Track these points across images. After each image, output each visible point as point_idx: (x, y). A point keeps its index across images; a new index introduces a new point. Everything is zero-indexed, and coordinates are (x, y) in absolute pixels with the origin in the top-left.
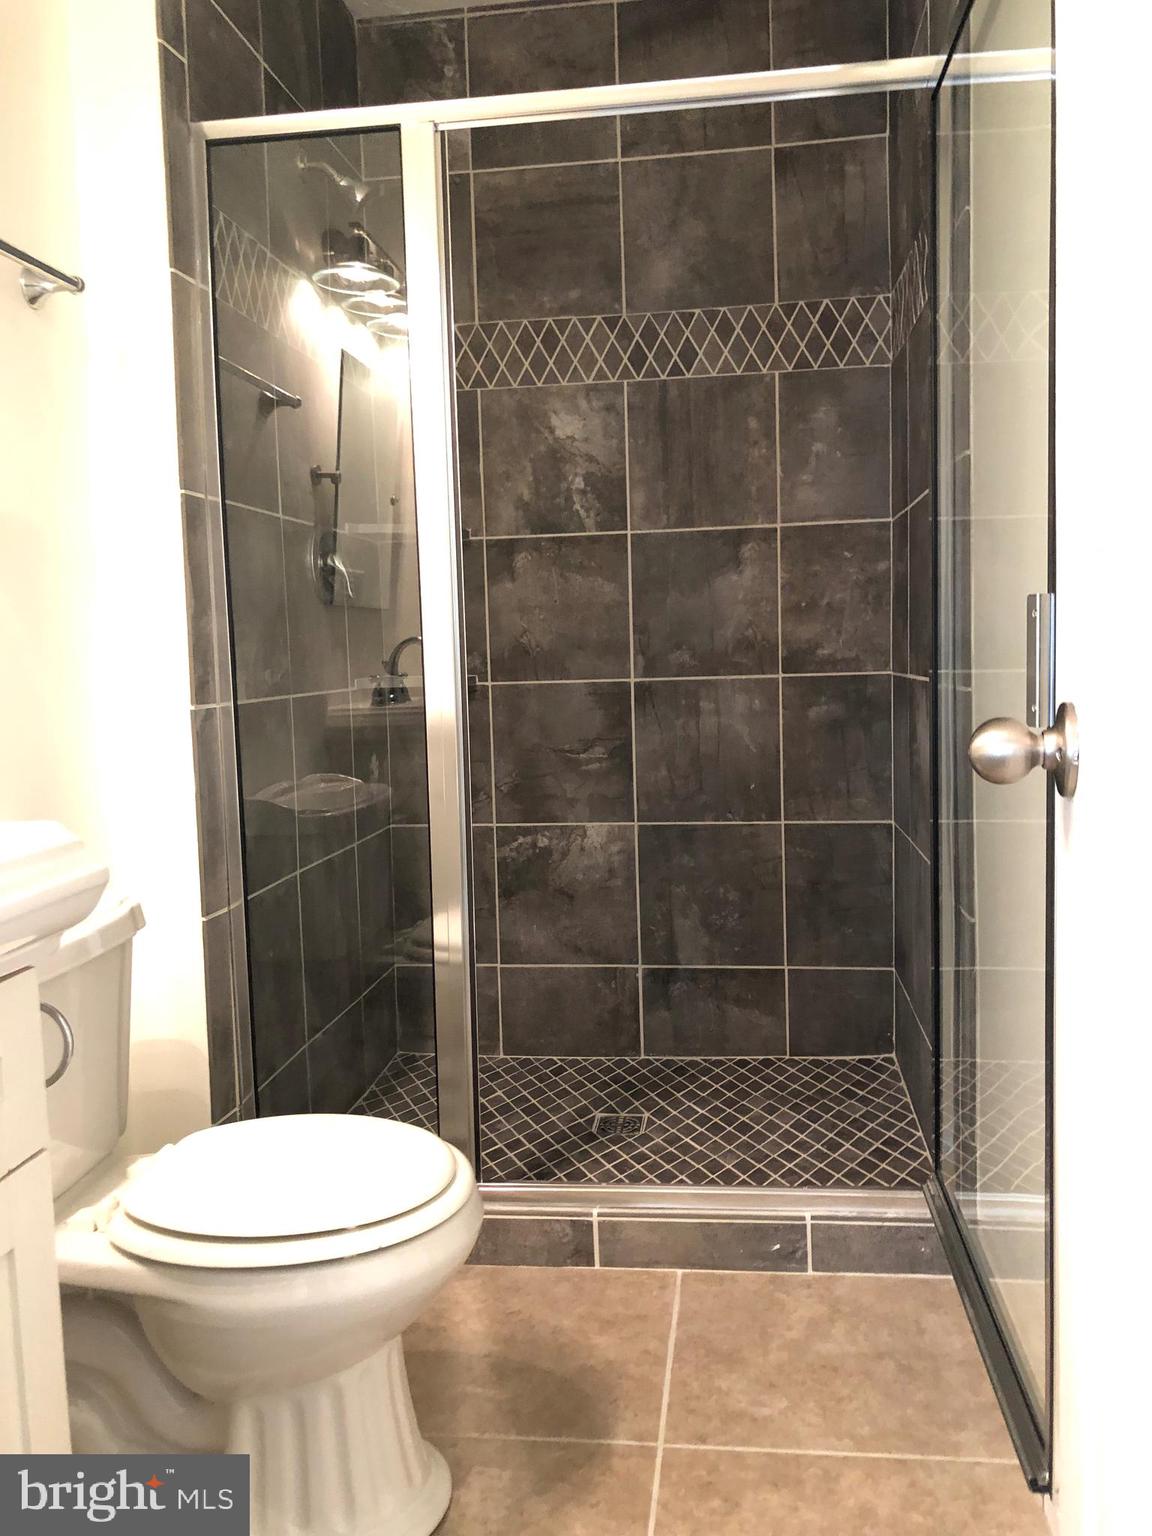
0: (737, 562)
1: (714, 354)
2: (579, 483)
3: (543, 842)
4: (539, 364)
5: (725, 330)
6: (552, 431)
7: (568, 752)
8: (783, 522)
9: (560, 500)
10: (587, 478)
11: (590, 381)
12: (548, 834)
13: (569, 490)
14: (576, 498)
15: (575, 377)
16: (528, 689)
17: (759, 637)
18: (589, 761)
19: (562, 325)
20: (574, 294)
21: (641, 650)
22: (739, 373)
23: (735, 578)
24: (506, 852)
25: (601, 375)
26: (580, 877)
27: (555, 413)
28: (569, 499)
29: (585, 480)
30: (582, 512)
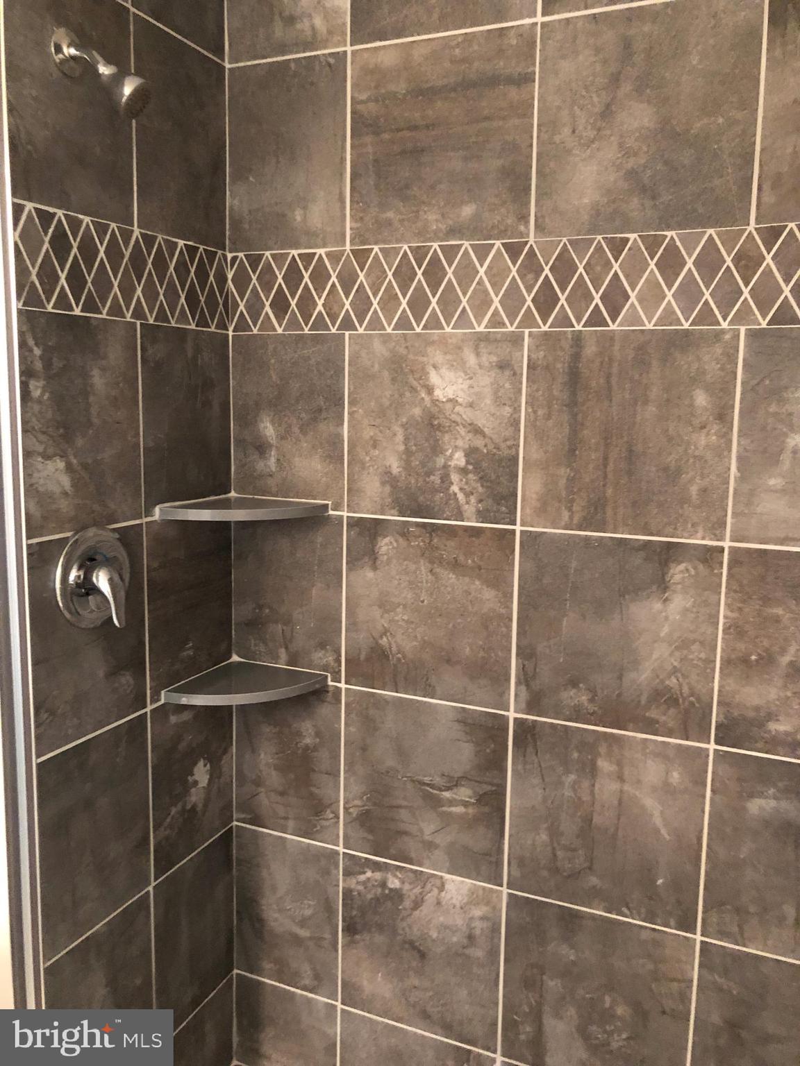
0: (662, 585)
1: (652, 297)
2: (459, 459)
3: (394, 883)
4: (418, 304)
5: (671, 263)
6: (430, 390)
7: (428, 785)
8: (732, 540)
9: (436, 479)
10: (470, 453)
11: (481, 329)
12: (400, 876)
13: (446, 467)
14: (455, 477)
15: (463, 321)
16: (386, 701)
17: (686, 690)
18: (452, 802)
19: (450, 252)
20: (468, 211)
21: (526, 678)
22: (686, 326)
23: (658, 606)
25: (496, 322)
26: (434, 935)
27: (435, 367)
28: (445, 478)
29: (466, 455)
30: (461, 496)
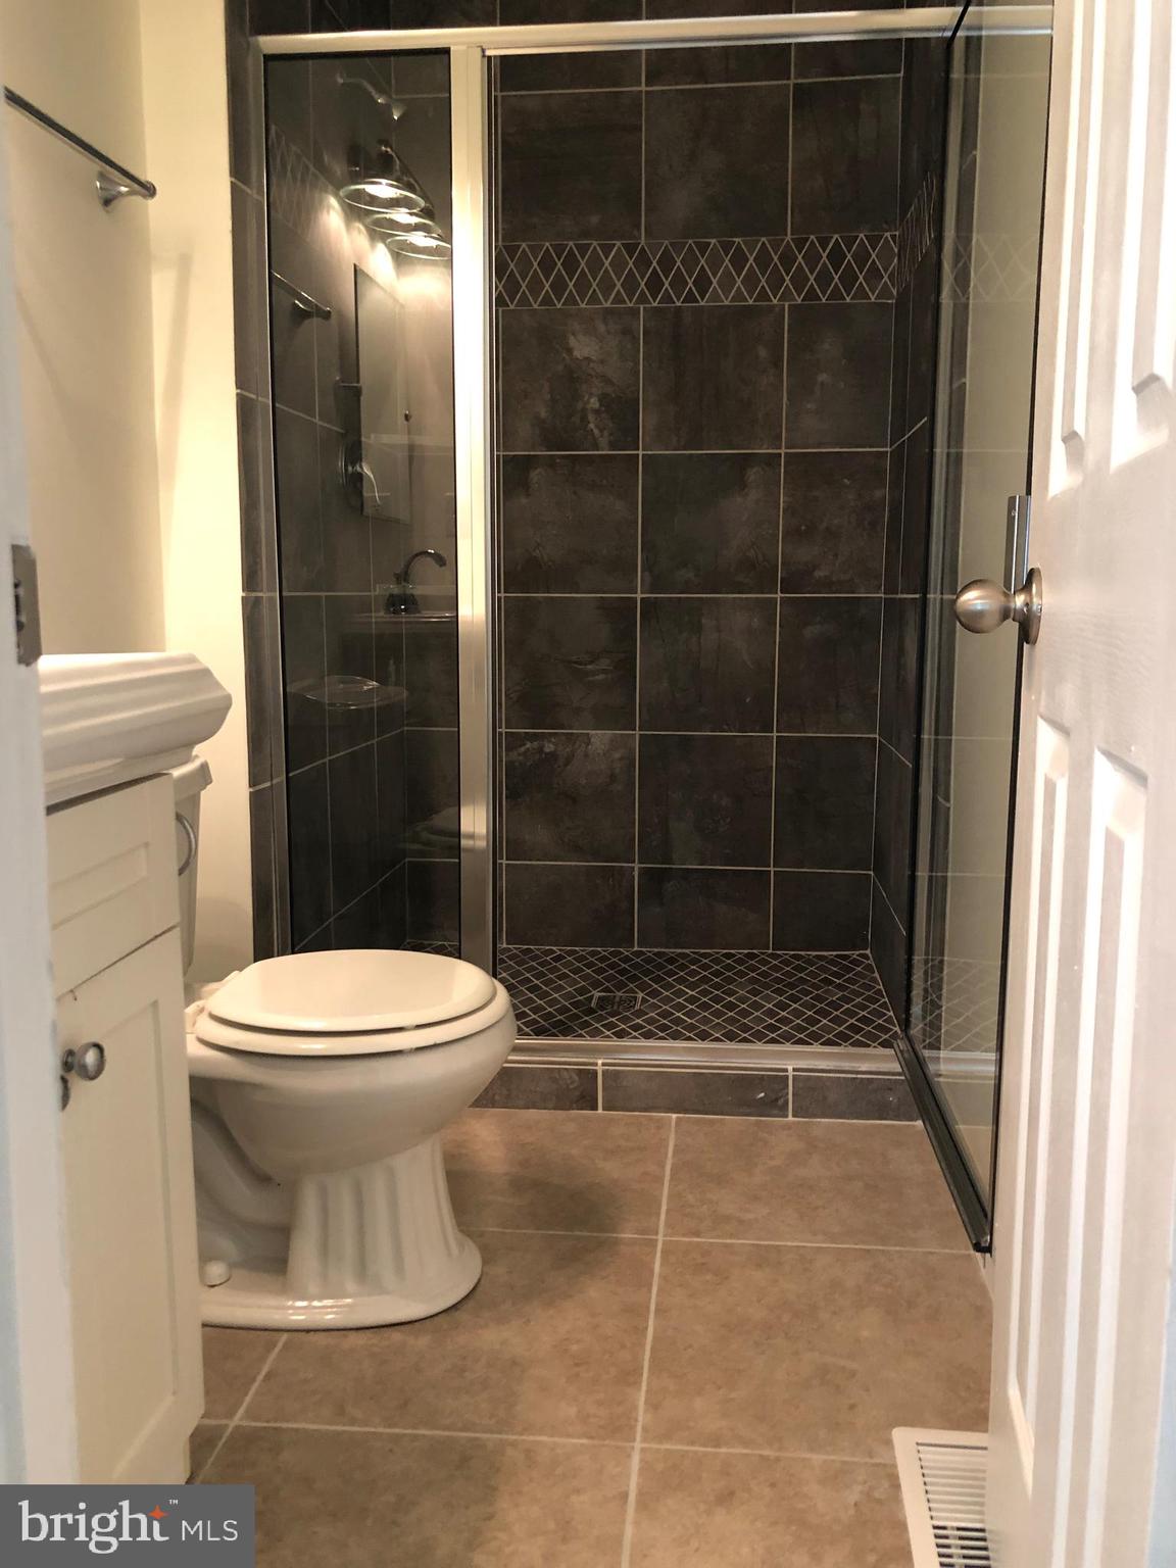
0: (743, 485)
1: (727, 283)
2: (594, 403)
3: (549, 748)
4: (559, 287)
5: (739, 261)
6: (570, 351)
7: (576, 663)
8: (786, 448)
9: (576, 419)
10: (603, 398)
11: (608, 305)
12: (553, 740)
13: (584, 410)
14: (591, 417)
15: (594, 299)
16: (538, 601)
17: (761, 558)
18: (594, 673)
19: (583, 249)
20: (595, 220)
21: (648, 567)
22: (751, 302)
23: (739, 500)
24: (514, 755)
25: (618, 299)
26: (583, 781)
27: (573, 334)
28: (584, 419)
29: (600, 400)
30: (596, 431)
